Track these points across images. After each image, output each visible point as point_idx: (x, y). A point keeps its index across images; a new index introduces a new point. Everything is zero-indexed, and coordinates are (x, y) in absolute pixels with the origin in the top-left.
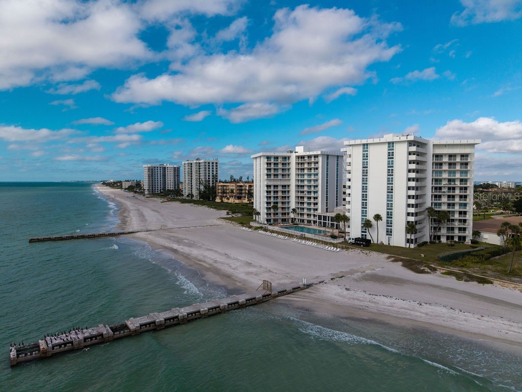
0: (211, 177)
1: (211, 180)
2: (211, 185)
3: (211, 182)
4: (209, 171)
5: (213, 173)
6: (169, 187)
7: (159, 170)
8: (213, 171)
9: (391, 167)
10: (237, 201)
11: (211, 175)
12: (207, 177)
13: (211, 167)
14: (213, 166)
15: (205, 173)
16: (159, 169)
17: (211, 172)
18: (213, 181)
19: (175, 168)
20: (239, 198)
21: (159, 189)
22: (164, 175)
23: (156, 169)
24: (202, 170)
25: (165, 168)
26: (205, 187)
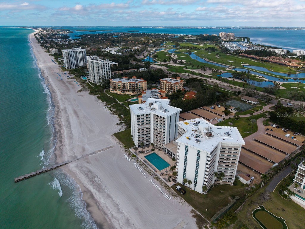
0: (106, 74)
1: (106, 75)
2: (106, 78)
3: (106, 77)
4: (104, 69)
5: (107, 71)
6: (80, 65)
7: (73, 54)
8: (107, 70)
9: (198, 160)
10: (122, 94)
11: (106, 72)
12: (104, 74)
13: (105, 66)
14: (106, 65)
15: (102, 70)
16: (72, 52)
17: (106, 71)
18: (107, 76)
19: (83, 51)
20: (124, 91)
21: (74, 66)
22: (76, 56)
23: (71, 53)
24: (100, 67)
25: (76, 51)
26: (103, 81)
